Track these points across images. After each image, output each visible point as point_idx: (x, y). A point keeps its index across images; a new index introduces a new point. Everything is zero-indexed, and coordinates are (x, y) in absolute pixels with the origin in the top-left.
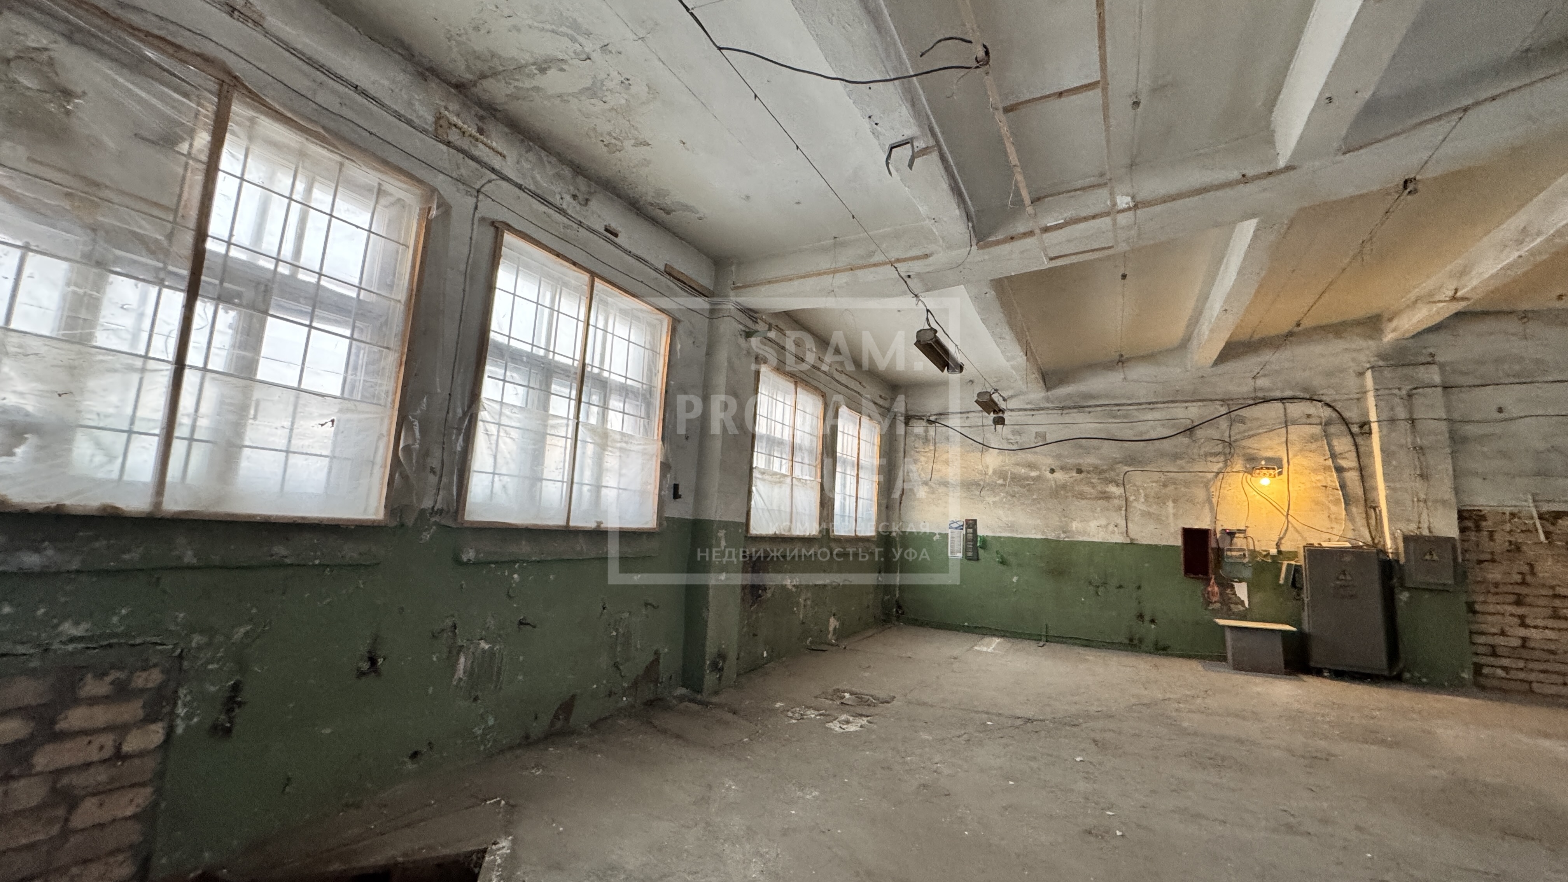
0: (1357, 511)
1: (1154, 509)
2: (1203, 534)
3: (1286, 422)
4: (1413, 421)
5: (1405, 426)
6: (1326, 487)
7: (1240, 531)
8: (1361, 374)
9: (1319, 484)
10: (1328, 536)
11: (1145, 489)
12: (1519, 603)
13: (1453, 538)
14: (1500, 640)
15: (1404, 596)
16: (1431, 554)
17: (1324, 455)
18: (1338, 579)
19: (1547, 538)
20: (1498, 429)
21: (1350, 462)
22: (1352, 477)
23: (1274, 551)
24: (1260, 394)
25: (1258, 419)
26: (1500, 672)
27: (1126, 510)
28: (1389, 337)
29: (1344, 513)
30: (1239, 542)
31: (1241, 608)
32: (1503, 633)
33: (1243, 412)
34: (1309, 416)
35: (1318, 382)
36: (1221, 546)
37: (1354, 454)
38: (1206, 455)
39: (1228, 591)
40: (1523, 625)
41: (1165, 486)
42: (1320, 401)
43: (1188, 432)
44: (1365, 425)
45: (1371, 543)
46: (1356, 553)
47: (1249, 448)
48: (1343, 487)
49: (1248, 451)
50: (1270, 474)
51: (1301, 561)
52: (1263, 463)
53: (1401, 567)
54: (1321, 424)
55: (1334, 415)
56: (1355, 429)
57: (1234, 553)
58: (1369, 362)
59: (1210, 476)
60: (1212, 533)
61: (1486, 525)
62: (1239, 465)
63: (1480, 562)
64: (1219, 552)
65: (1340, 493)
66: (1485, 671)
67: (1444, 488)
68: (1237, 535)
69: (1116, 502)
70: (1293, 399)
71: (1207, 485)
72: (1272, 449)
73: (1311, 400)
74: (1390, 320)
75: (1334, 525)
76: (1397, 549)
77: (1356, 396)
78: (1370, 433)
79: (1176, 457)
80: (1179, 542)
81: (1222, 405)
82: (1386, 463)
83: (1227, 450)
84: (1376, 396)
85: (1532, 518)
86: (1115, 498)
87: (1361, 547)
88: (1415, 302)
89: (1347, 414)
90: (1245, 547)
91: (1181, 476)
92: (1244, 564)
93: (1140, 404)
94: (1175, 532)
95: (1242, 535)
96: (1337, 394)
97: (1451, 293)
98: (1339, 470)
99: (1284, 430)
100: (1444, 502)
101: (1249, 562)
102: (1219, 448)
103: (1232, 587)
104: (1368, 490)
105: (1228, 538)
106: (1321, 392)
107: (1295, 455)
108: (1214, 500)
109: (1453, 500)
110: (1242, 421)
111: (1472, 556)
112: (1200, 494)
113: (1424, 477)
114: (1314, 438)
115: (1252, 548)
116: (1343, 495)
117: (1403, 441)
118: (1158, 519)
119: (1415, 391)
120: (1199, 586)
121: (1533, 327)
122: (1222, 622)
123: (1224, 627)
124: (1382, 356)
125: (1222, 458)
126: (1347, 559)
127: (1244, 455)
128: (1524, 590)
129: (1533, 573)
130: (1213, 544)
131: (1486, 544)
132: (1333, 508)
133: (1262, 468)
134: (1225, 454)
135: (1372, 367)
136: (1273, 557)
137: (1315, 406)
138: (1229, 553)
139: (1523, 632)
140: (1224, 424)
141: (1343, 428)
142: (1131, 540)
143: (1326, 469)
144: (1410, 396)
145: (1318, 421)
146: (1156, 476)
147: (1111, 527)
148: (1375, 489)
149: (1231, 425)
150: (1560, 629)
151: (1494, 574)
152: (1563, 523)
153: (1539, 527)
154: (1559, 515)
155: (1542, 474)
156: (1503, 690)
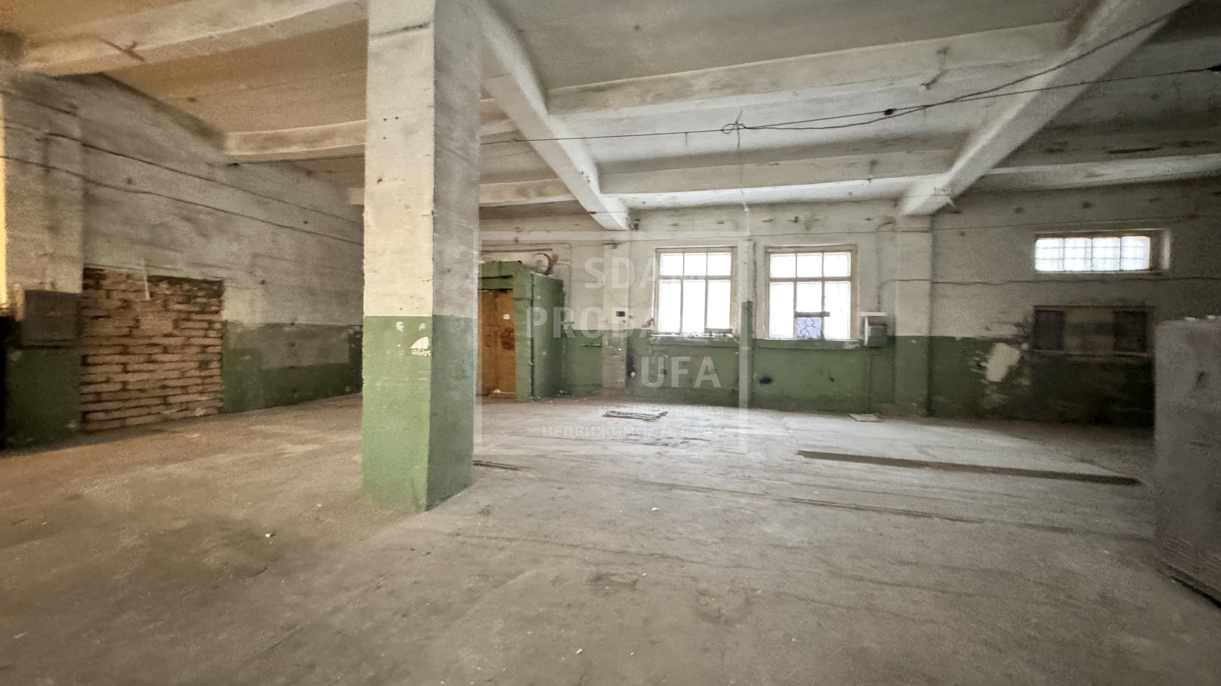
4: (47, 168)
5: (37, 171)
12: (123, 353)
13: (76, 295)
14: (105, 387)
15: (17, 355)
16: (55, 311)
19: (150, 297)
20: (125, 198)
28: (27, 67)
32: (107, 381)
40: (125, 371)
61: (106, 283)
63: (96, 318)
66: (90, 416)
67: (71, 245)
85: (142, 280)
88: (78, 39)
97: (130, 44)
100: (72, 259)
109: (80, 257)
111: (91, 312)
117: (33, 187)
131: (103, 301)
139: (122, 377)
144: (46, 140)
150: (151, 371)
151: (108, 328)
152: (164, 285)
153: (146, 289)
154: (162, 279)
155: (152, 243)
156: (100, 431)
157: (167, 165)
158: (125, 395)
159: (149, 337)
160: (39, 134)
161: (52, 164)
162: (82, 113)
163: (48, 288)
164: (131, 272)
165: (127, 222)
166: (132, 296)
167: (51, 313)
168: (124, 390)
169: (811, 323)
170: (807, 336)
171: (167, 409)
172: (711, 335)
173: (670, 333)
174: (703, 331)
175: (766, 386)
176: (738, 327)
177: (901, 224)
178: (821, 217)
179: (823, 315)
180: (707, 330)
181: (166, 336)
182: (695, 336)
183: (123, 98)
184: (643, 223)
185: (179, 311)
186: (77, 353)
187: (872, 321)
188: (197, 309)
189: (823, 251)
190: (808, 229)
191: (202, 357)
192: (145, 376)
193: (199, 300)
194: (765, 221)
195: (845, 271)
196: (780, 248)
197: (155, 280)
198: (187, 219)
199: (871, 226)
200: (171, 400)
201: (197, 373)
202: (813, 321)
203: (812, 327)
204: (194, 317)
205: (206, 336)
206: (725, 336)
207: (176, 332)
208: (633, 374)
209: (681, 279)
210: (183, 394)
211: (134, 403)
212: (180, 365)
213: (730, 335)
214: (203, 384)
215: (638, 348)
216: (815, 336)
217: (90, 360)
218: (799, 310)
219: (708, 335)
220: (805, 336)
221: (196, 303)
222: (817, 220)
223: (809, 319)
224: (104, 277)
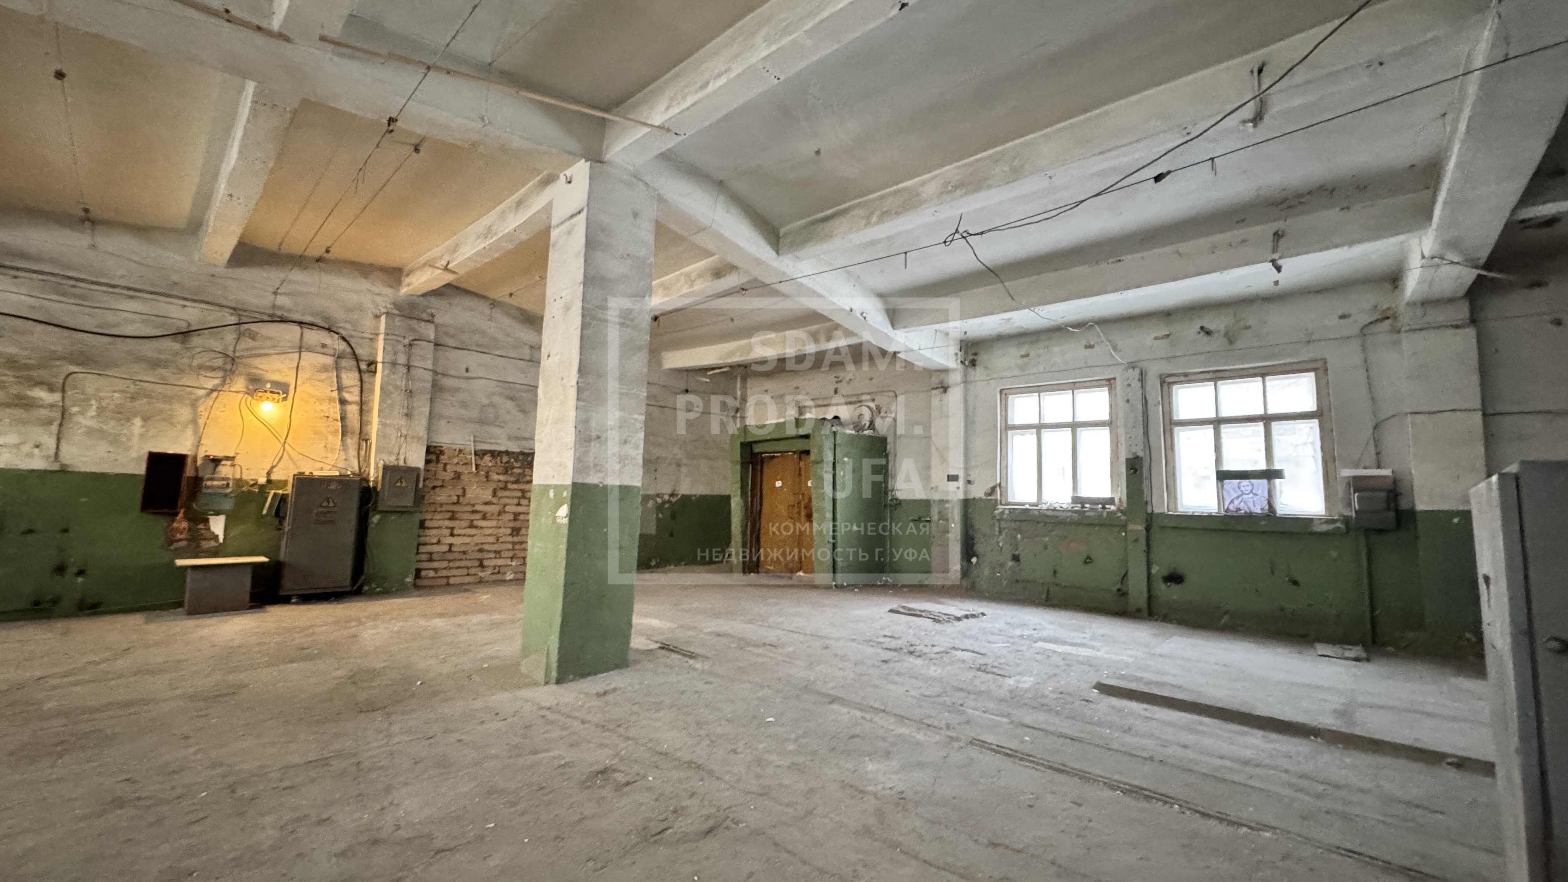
0: (352, 442)
1: (110, 426)
2: (180, 459)
3: (300, 347)
4: (409, 367)
5: (402, 370)
6: (328, 417)
7: (227, 458)
8: (377, 317)
9: (322, 414)
10: (320, 465)
11: (99, 400)
12: (452, 518)
13: (419, 469)
14: (435, 548)
15: (375, 519)
16: (401, 482)
17: (331, 386)
18: (321, 506)
19: (476, 469)
20: (462, 384)
21: (352, 396)
22: (353, 410)
23: (262, 480)
24: (279, 313)
25: (270, 338)
26: (431, 574)
27: (61, 425)
28: (404, 291)
29: (340, 443)
30: (225, 470)
31: (213, 543)
32: (439, 542)
33: (254, 327)
34: (324, 346)
35: (338, 314)
36: (200, 475)
37: (359, 389)
38: (200, 367)
39: (201, 526)
40: (452, 535)
41: (133, 398)
42: (337, 333)
43: (180, 337)
44: (372, 363)
45: (357, 472)
46: (342, 481)
47: (256, 368)
48: (343, 418)
49: (254, 371)
50: (274, 399)
51: (289, 490)
52: (268, 386)
53: (377, 493)
54: (333, 356)
55: (348, 350)
56: (363, 366)
57: (215, 483)
58: (386, 307)
59: (201, 392)
60: (189, 460)
61: (444, 458)
62: (240, 384)
63: (434, 488)
64: (197, 481)
65: (340, 424)
66: (423, 573)
67: (420, 427)
68: (223, 463)
69: (44, 413)
70: (312, 325)
71: (194, 405)
72: (280, 371)
73: (329, 330)
74: (408, 275)
75: (329, 455)
76: (377, 478)
77: (371, 336)
78: (375, 372)
79: (155, 364)
80: (141, 469)
81: (232, 314)
82: (382, 400)
83: (229, 366)
84: (385, 340)
85: (471, 454)
86: (42, 406)
87: (348, 476)
88: (425, 265)
89: (359, 351)
90: (230, 476)
91: (159, 388)
92: (226, 495)
93: (113, 286)
94: (138, 459)
95: (229, 463)
96: (355, 331)
97: (445, 263)
98: (343, 402)
99: (297, 355)
100: (419, 438)
101: (231, 492)
102: (219, 362)
103: (207, 521)
104: (363, 424)
105: (212, 465)
106: (342, 325)
107: (303, 383)
108: (201, 422)
109: (426, 437)
110: (253, 336)
111: (430, 484)
112: (184, 413)
113: (408, 415)
114: (325, 369)
115: (238, 476)
116: (342, 426)
117: (399, 383)
118: (115, 440)
119: (415, 342)
120: (158, 523)
121: (497, 313)
122: (180, 562)
123: (185, 568)
124: (396, 305)
125: (220, 374)
126: (333, 487)
127: (248, 374)
128: (455, 508)
129: (464, 496)
130: (189, 472)
131: (442, 475)
132: (330, 437)
133: (266, 391)
134: (225, 370)
135: (387, 314)
136: (262, 487)
137: (331, 337)
138: (209, 483)
139: (451, 540)
140: (230, 336)
141: (354, 363)
142: (63, 465)
143: (331, 400)
144: (410, 345)
145: (332, 352)
146: (121, 385)
147: (27, 448)
148: (369, 423)
149: (238, 339)
150: (473, 536)
151: (441, 497)
152: (487, 458)
153: (473, 461)
154: (485, 452)
155: (482, 422)
156: (431, 587)
157: (497, 353)
158: (450, 556)
159: (473, 505)
160: (406, 341)
161: (412, 364)
162: (436, 320)
163: (401, 463)
164: (462, 447)
165: (464, 405)
166: (460, 469)
167: (399, 484)
168: (450, 551)
169: (1249, 488)
170: (1244, 508)
171: (483, 572)
172: (1083, 507)
173: (1023, 504)
174: (1070, 501)
175: (1174, 587)
176: (1121, 495)
177: (1405, 319)
178: (1252, 321)
179: (1271, 475)
180: (1076, 500)
181: (487, 503)
182: (1059, 508)
183: (468, 301)
184: (982, 357)
185: (499, 481)
186: (417, 518)
187: (1358, 484)
188: (512, 479)
189: (1263, 374)
190: (1231, 342)
191: (512, 524)
192: (467, 540)
193: (515, 470)
194: (1156, 338)
195: (1309, 404)
196: (1186, 375)
197: (479, 454)
198: (511, 399)
199: (1351, 327)
200: (486, 563)
201: (510, 539)
202: (1252, 485)
203: (1251, 495)
204: (510, 486)
205: (519, 504)
206: (1104, 508)
207: (495, 500)
208: (974, 560)
209: (1039, 428)
210: (495, 558)
211: (458, 564)
212: (495, 531)
213: (1113, 508)
214: (513, 549)
215: (981, 524)
216: (1258, 507)
217: (428, 524)
218: (1227, 466)
219: (1078, 507)
220: (1239, 510)
221: (512, 473)
222: (1248, 328)
223: (1245, 482)
224: (442, 453)
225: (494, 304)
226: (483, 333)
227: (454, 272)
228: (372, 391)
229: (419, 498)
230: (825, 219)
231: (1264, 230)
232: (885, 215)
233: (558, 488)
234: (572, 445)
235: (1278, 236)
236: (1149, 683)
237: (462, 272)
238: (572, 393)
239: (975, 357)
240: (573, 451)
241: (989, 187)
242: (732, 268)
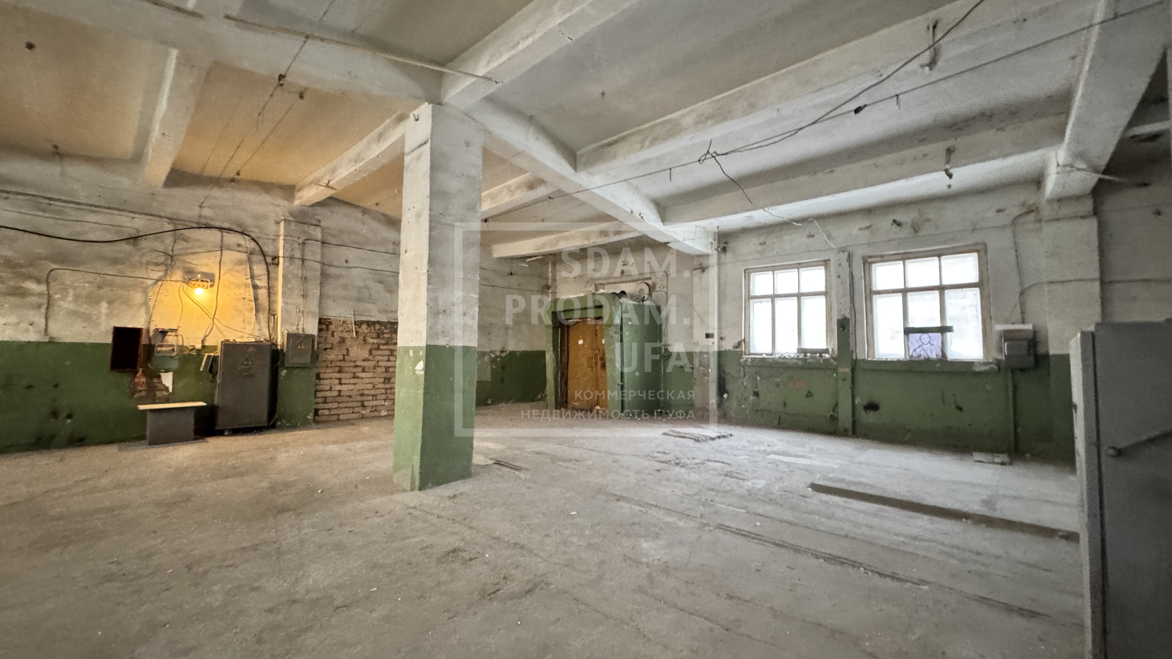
0: (263, 316)
1: (85, 308)
2: (136, 333)
3: (221, 247)
4: (303, 260)
5: (298, 262)
6: (244, 299)
7: (172, 330)
8: (278, 223)
9: (240, 296)
10: (241, 334)
11: (75, 288)
12: (340, 372)
13: (313, 336)
14: (328, 394)
15: (284, 372)
16: (301, 345)
17: (246, 275)
18: (242, 364)
19: (356, 335)
20: (344, 272)
21: (262, 283)
22: (263, 293)
23: (199, 346)
24: (204, 221)
25: (199, 240)
26: (327, 412)
27: (47, 308)
28: (297, 203)
29: (254, 318)
30: (170, 339)
31: (165, 393)
32: (331, 389)
33: (186, 233)
34: (239, 245)
35: (249, 221)
36: (153, 342)
37: (266, 277)
38: (148, 263)
39: (155, 380)
40: (340, 384)
41: (100, 287)
42: (249, 236)
43: (132, 241)
44: (275, 258)
45: (268, 339)
46: (258, 346)
47: (190, 263)
48: (256, 299)
49: (189, 265)
50: (204, 286)
51: (218, 353)
52: (199, 276)
53: (284, 354)
54: (246, 253)
55: (257, 248)
56: (269, 260)
57: (164, 349)
58: (284, 216)
59: (150, 282)
60: (144, 332)
61: (332, 327)
62: (178, 275)
63: (325, 349)
64: (150, 348)
65: (253, 303)
66: (320, 412)
67: (313, 305)
68: (169, 334)
69: (34, 299)
70: (230, 230)
71: (145, 291)
72: (207, 265)
73: (242, 233)
74: (299, 191)
75: (247, 327)
76: (283, 343)
77: (274, 237)
78: (278, 264)
79: (115, 261)
80: (109, 339)
81: (169, 223)
82: (285, 285)
83: (169, 262)
84: (284, 240)
85: (352, 324)
86: (33, 294)
87: (262, 342)
88: (311, 183)
89: (265, 249)
90: (174, 344)
91: (118, 280)
92: (172, 357)
93: (79, 204)
94: (107, 332)
95: (173, 334)
96: (262, 233)
97: (327, 182)
98: (255, 287)
99: (219, 253)
100: (313, 314)
101: (176, 355)
102: (162, 259)
103: (159, 377)
104: (271, 302)
105: (160, 337)
106: (252, 230)
107: (225, 273)
108: (151, 304)
109: (318, 311)
110: (186, 240)
111: (322, 346)
112: (138, 297)
113: (304, 296)
114: (240, 263)
115: (180, 343)
116: (256, 305)
117: (296, 272)
118: (88, 318)
119: (306, 241)
120: (126, 378)
121: (366, 217)
122: (142, 407)
123: (145, 411)
124: (291, 214)
125: (163, 268)
126: (251, 350)
127: (184, 268)
128: (342, 364)
129: (348, 355)
130: (144, 341)
131: (331, 339)
132: (247, 314)
133: (197, 280)
134: (166, 265)
135: (285, 220)
136: (198, 351)
137: (244, 238)
138: (159, 349)
139: (338, 387)
140: (169, 240)
141: (261, 258)
142: (51, 338)
143: (246, 285)
144: (304, 244)
145: (245, 250)
146: (89, 277)
147: (24, 325)
148: (276, 302)
149: (175, 242)
150: (355, 384)
151: (331, 356)
152: (364, 326)
153: (354, 329)
154: (362, 323)
155: (359, 300)
156: (327, 422)
157: (369, 248)
158: (339, 399)
159: (355, 362)
160: (300, 241)
161: (305, 257)
162: (323, 224)
163: (301, 332)
164: (346, 319)
165: (345, 287)
166: (345, 335)
167: (299, 347)
168: (339, 395)
169: (928, 340)
170: (924, 355)
171: (364, 410)
172: (805, 355)
173: (761, 354)
174: (796, 351)
175: (871, 413)
176: (833, 346)
177: (1046, 212)
178: (931, 215)
179: (944, 330)
180: (801, 351)
181: (364, 360)
182: (787, 357)
183: (347, 210)
184: (732, 245)
185: (374, 343)
186: (315, 371)
187: (1008, 336)
188: (383, 342)
189: (939, 254)
190: (916, 231)
191: (385, 375)
192: (351, 387)
193: (385, 336)
194: (860, 229)
195: (973, 276)
196: (882, 256)
197: (359, 324)
198: (381, 282)
199: (1004, 219)
200: (366, 404)
201: (382, 386)
202: (930, 338)
203: (929, 344)
204: (381, 347)
205: (389, 360)
206: (821, 356)
207: (371, 357)
208: (725, 396)
209: (773, 297)
210: (373, 400)
211: (345, 405)
212: (373, 380)
213: (827, 356)
214: (386, 393)
215: (731, 370)
216: (934, 354)
217: (322, 376)
218: (912, 324)
219: (802, 356)
220: (920, 356)
221: (383, 338)
222: (928, 220)
223: (925, 336)
224: (330, 323)
225: (365, 211)
226: (357, 233)
227: (333, 188)
228: (276, 279)
229: (315, 356)
230: (610, 144)
231: (938, 148)
232: (655, 141)
233: (416, 350)
234: (425, 318)
235: (950, 151)
236: (850, 483)
237: (339, 188)
238: (424, 279)
239: (725, 245)
240: (426, 321)
241: (732, 118)
242: (542, 182)
